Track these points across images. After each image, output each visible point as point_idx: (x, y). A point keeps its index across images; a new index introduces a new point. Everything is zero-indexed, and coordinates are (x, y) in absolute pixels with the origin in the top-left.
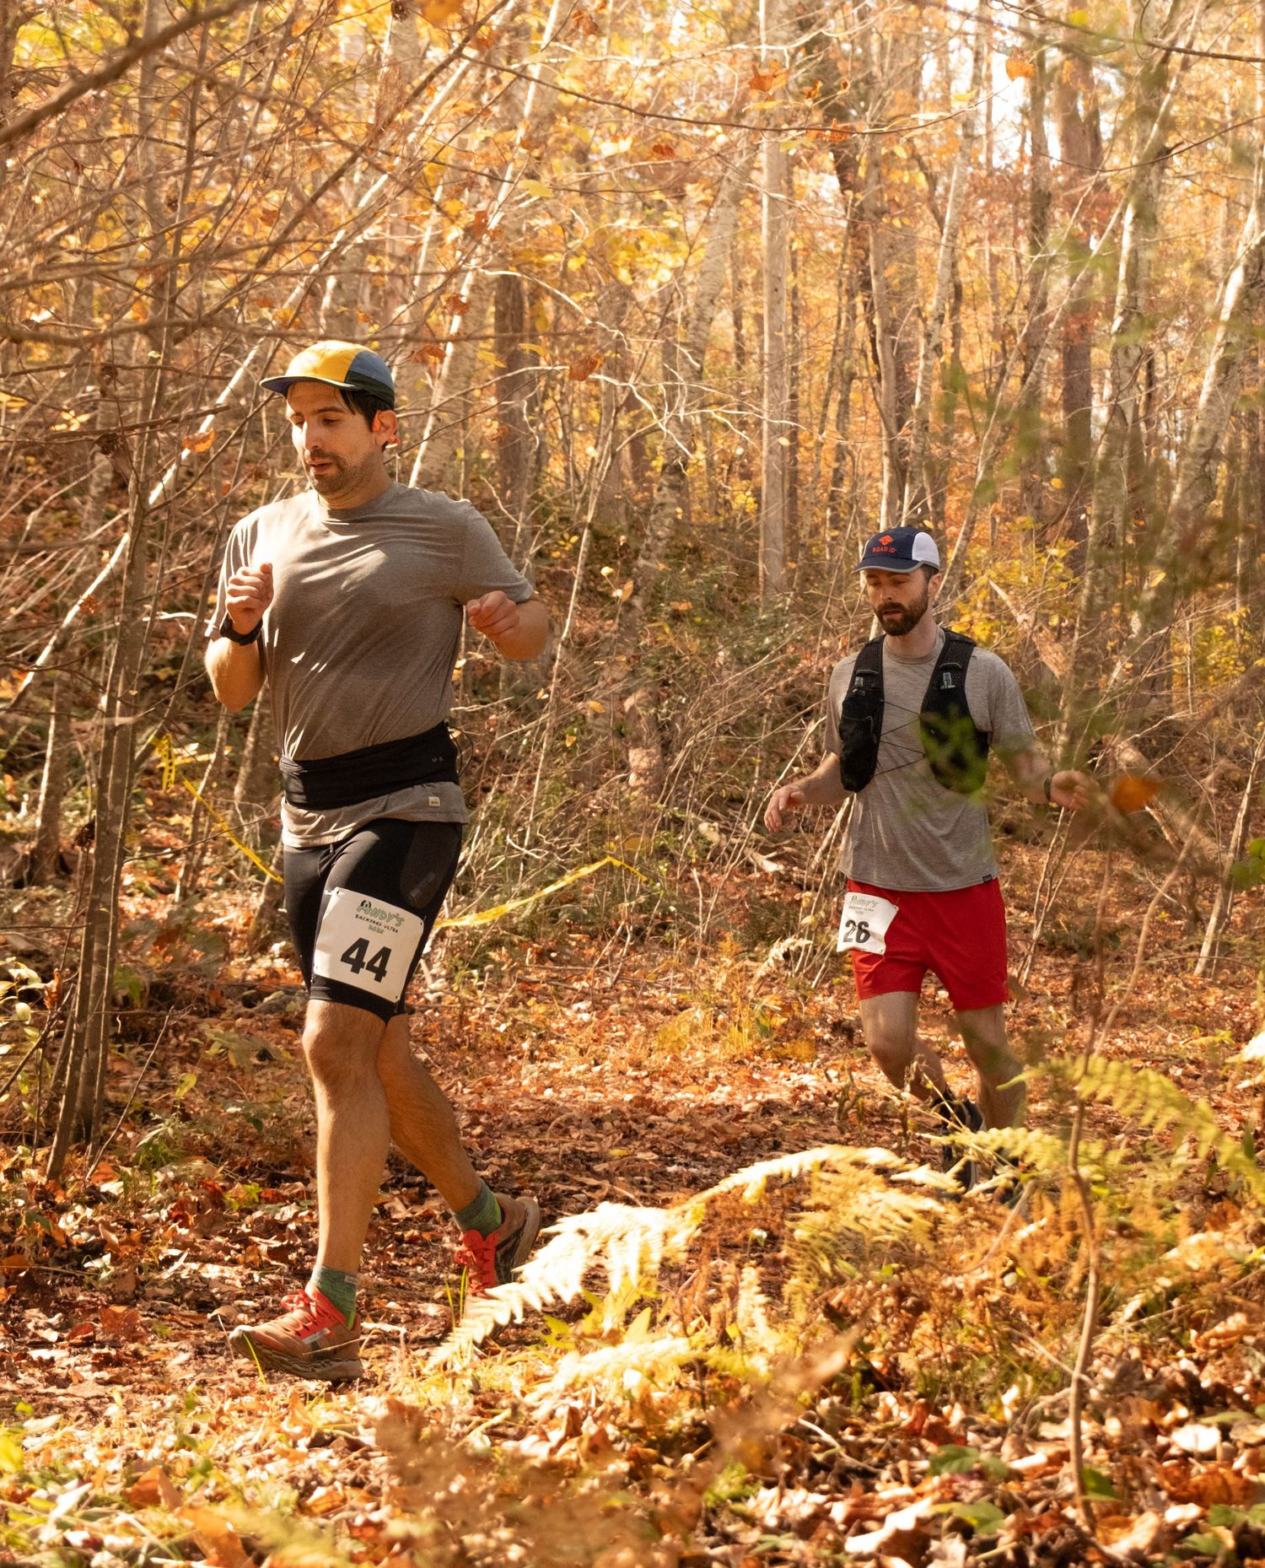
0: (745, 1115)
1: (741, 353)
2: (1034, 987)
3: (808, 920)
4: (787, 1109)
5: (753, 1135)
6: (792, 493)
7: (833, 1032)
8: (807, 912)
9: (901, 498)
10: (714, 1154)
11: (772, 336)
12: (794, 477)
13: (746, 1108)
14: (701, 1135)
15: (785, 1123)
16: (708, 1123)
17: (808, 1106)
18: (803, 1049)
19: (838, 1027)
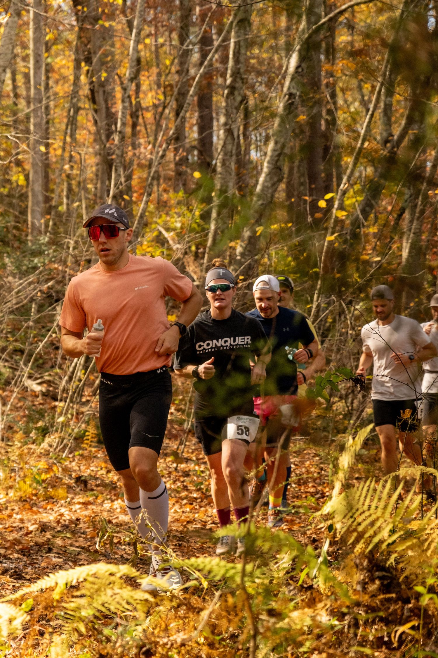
0: (31, 532)
1: (16, 96)
2: (185, 455)
3: (62, 419)
4: (54, 528)
5: (37, 544)
6: (46, 177)
7: (76, 482)
8: (60, 414)
9: (110, 179)
10: (16, 555)
11: (35, 88)
12: (47, 166)
13: (31, 528)
14: (8, 545)
15: (54, 536)
16: (11, 537)
17: (66, 527)
18: (61, 492)
19: (78, 479)
